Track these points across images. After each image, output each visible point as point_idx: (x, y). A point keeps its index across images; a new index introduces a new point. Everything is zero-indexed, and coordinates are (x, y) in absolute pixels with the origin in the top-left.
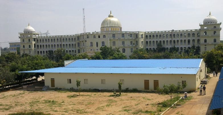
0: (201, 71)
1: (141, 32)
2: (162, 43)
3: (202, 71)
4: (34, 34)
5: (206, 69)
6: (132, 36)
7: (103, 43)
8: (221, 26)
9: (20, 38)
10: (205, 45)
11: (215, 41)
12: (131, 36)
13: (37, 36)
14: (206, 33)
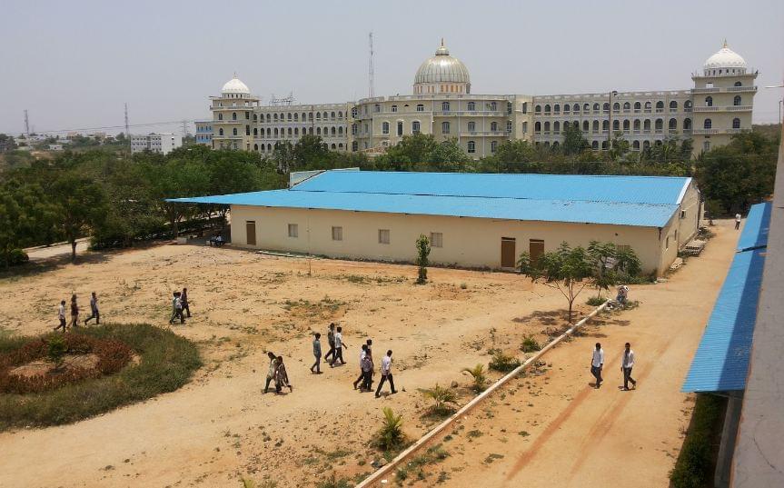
0: (683, 216)
1: (521, 96)
2: (581, 127)
3: (687, 215)
4: (247, 101)
5: (700, 208)
6: (498, 106)
7: (416, 125)
8: (756, 82)
9: (211, 109)
10: (707, 137)
11: (736, 124)
12: (494, 108)
13: (255, 104)
14: (710, 101)
